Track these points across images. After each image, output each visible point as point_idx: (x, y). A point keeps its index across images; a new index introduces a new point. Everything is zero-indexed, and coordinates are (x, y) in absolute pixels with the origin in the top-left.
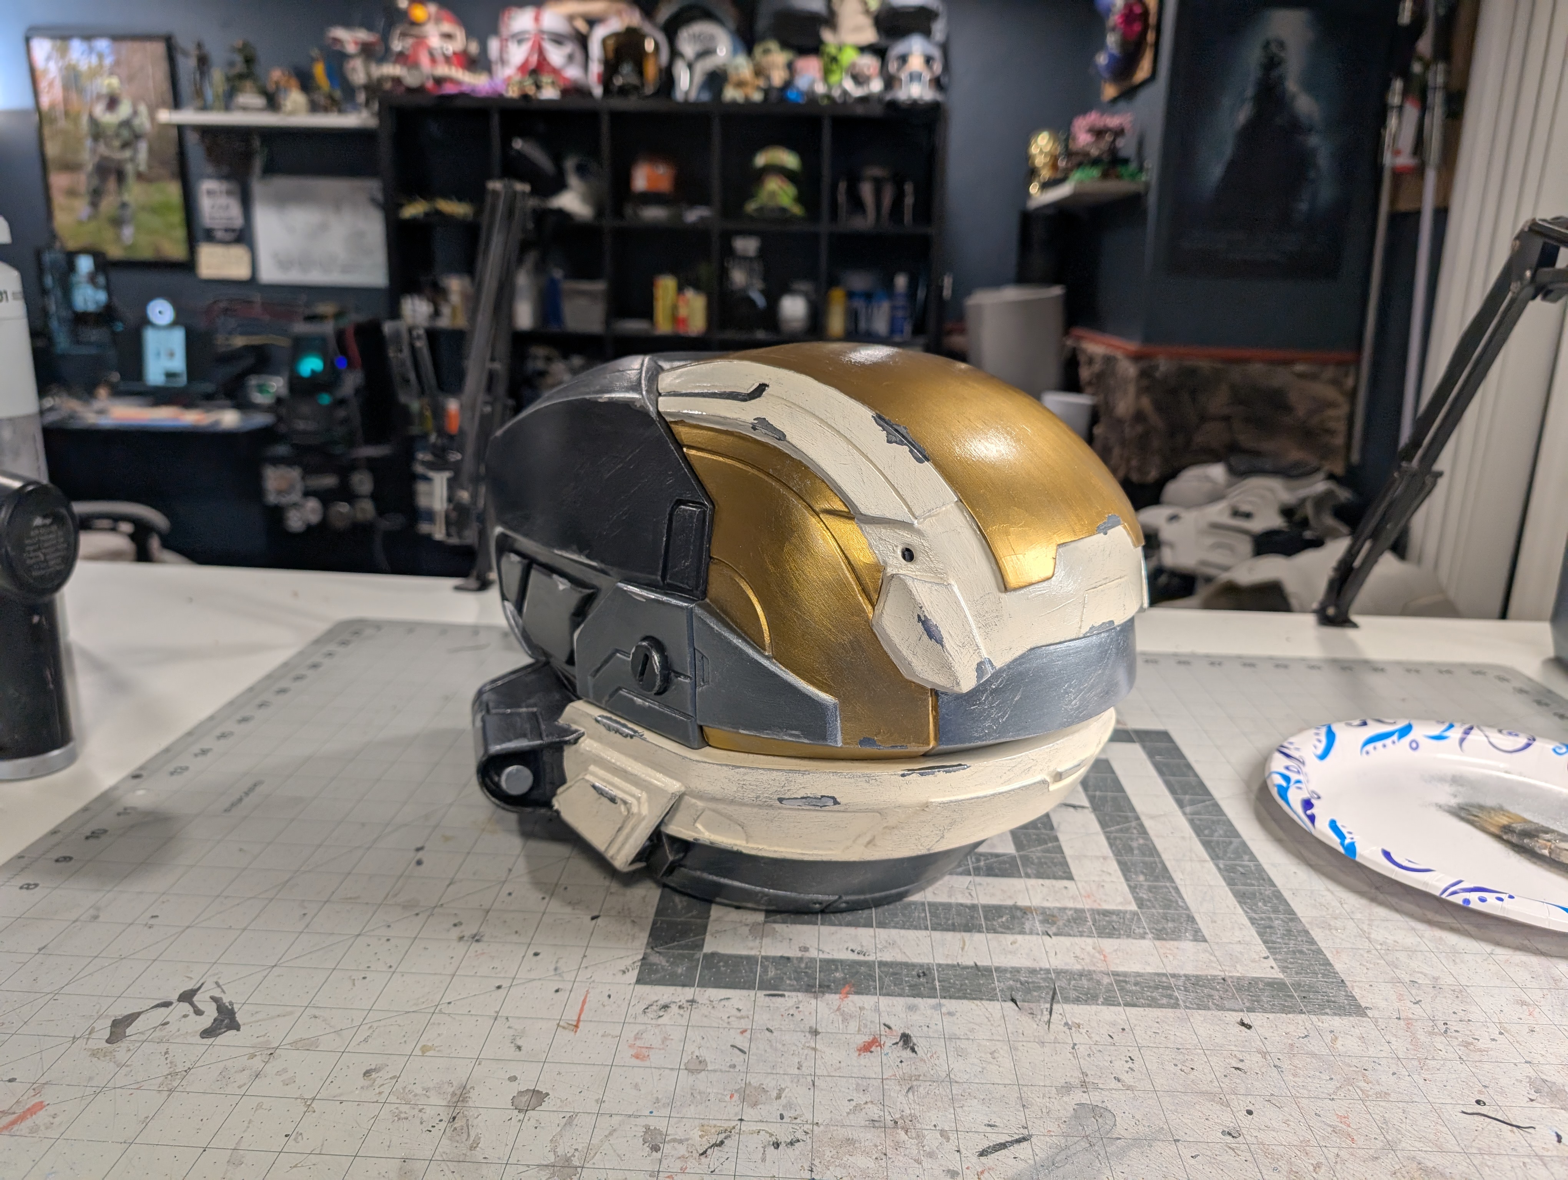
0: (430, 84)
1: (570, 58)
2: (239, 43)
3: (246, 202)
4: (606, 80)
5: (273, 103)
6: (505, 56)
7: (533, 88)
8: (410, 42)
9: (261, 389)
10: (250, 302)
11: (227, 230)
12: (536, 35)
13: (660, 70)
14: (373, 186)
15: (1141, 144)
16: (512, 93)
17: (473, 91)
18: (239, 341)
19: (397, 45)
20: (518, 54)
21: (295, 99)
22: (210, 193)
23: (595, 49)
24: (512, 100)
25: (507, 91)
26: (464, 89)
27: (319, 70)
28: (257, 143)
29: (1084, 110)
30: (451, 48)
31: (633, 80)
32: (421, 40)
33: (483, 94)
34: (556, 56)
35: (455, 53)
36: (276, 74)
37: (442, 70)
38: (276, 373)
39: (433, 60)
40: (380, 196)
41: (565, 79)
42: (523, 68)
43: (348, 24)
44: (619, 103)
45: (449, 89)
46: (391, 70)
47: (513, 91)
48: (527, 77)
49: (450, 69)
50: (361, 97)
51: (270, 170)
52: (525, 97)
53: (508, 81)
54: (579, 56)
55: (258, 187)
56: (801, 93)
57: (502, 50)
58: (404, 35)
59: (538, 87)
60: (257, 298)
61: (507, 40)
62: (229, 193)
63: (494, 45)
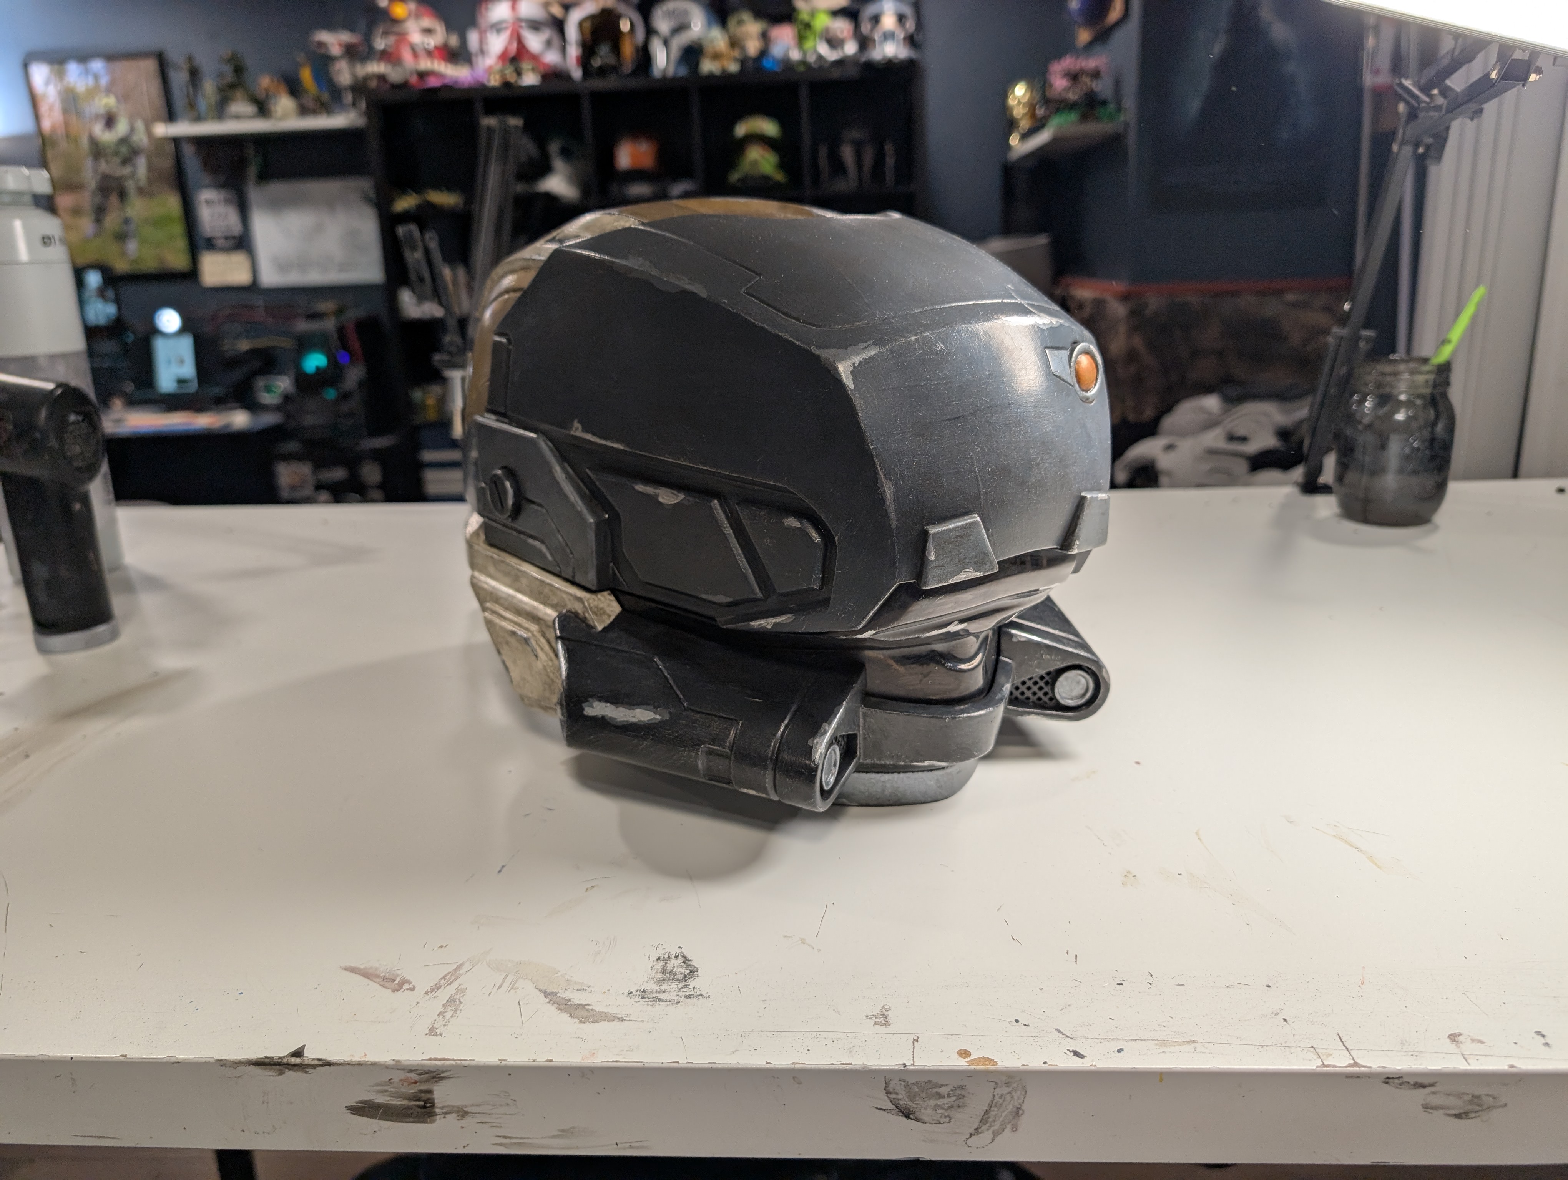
0: (414, 79)
1: (549, 43)
2: (226, 53)
3: (243, 209)
4: (585, 61)
5: (263, 109)
6: (485, 47)
7: (515, 75)
8: (391, 40)
9: (268, 389)
10: (252, 307)
11: (226, 238)
12: (514, 23)
13: (637, 50)
14: (365, 184)
15: (1118, 84)
16: (494, 81)
17: (456, 82)
18: (244, 345)
19: (380, 44)
20: (497, 44)
21: (284, 104)
22: (208, 202)
23: (572, 32)
24: (494, 89)
25: (489, 81)
26: (447, 81)
27: (306, 75)
28: (250, 151)
29: (1059, 55)
30: (432, 42)
31: (611, 60)
32: (402, 37)
33: (466, 86)
34: (534, 42)
35: (436, 48)
36: (265, 81)
37: (425, 64)
38: (281, 373)
39: (415, 55)
40: (372, 195)
41: (544, 64)
42: (503, 56)
43: (331, 27)
44: (599, 84)
45: (433, 82)
46: (375, 68)
47: (495, 80)
48: (508, 64)
49: (432, 63)
50: (348, 98)
51: (264, 176)
52: (507, 85)
53: (489, 70)
54: (556, 41)
55: (254, 194)
56: (777, 62)
57: (482, 41)
58: (386, 34)
59: (519, 73)
60: (260, 302)
61: (486, 31)
62: (227, 201)
63: (473, 38)
